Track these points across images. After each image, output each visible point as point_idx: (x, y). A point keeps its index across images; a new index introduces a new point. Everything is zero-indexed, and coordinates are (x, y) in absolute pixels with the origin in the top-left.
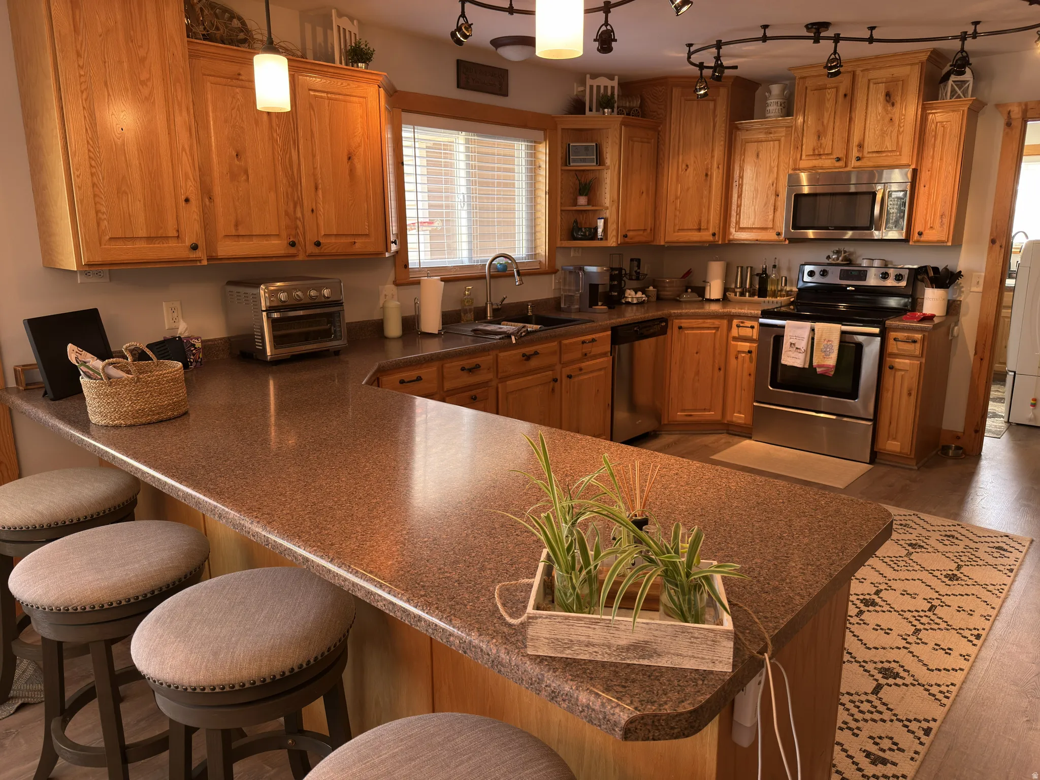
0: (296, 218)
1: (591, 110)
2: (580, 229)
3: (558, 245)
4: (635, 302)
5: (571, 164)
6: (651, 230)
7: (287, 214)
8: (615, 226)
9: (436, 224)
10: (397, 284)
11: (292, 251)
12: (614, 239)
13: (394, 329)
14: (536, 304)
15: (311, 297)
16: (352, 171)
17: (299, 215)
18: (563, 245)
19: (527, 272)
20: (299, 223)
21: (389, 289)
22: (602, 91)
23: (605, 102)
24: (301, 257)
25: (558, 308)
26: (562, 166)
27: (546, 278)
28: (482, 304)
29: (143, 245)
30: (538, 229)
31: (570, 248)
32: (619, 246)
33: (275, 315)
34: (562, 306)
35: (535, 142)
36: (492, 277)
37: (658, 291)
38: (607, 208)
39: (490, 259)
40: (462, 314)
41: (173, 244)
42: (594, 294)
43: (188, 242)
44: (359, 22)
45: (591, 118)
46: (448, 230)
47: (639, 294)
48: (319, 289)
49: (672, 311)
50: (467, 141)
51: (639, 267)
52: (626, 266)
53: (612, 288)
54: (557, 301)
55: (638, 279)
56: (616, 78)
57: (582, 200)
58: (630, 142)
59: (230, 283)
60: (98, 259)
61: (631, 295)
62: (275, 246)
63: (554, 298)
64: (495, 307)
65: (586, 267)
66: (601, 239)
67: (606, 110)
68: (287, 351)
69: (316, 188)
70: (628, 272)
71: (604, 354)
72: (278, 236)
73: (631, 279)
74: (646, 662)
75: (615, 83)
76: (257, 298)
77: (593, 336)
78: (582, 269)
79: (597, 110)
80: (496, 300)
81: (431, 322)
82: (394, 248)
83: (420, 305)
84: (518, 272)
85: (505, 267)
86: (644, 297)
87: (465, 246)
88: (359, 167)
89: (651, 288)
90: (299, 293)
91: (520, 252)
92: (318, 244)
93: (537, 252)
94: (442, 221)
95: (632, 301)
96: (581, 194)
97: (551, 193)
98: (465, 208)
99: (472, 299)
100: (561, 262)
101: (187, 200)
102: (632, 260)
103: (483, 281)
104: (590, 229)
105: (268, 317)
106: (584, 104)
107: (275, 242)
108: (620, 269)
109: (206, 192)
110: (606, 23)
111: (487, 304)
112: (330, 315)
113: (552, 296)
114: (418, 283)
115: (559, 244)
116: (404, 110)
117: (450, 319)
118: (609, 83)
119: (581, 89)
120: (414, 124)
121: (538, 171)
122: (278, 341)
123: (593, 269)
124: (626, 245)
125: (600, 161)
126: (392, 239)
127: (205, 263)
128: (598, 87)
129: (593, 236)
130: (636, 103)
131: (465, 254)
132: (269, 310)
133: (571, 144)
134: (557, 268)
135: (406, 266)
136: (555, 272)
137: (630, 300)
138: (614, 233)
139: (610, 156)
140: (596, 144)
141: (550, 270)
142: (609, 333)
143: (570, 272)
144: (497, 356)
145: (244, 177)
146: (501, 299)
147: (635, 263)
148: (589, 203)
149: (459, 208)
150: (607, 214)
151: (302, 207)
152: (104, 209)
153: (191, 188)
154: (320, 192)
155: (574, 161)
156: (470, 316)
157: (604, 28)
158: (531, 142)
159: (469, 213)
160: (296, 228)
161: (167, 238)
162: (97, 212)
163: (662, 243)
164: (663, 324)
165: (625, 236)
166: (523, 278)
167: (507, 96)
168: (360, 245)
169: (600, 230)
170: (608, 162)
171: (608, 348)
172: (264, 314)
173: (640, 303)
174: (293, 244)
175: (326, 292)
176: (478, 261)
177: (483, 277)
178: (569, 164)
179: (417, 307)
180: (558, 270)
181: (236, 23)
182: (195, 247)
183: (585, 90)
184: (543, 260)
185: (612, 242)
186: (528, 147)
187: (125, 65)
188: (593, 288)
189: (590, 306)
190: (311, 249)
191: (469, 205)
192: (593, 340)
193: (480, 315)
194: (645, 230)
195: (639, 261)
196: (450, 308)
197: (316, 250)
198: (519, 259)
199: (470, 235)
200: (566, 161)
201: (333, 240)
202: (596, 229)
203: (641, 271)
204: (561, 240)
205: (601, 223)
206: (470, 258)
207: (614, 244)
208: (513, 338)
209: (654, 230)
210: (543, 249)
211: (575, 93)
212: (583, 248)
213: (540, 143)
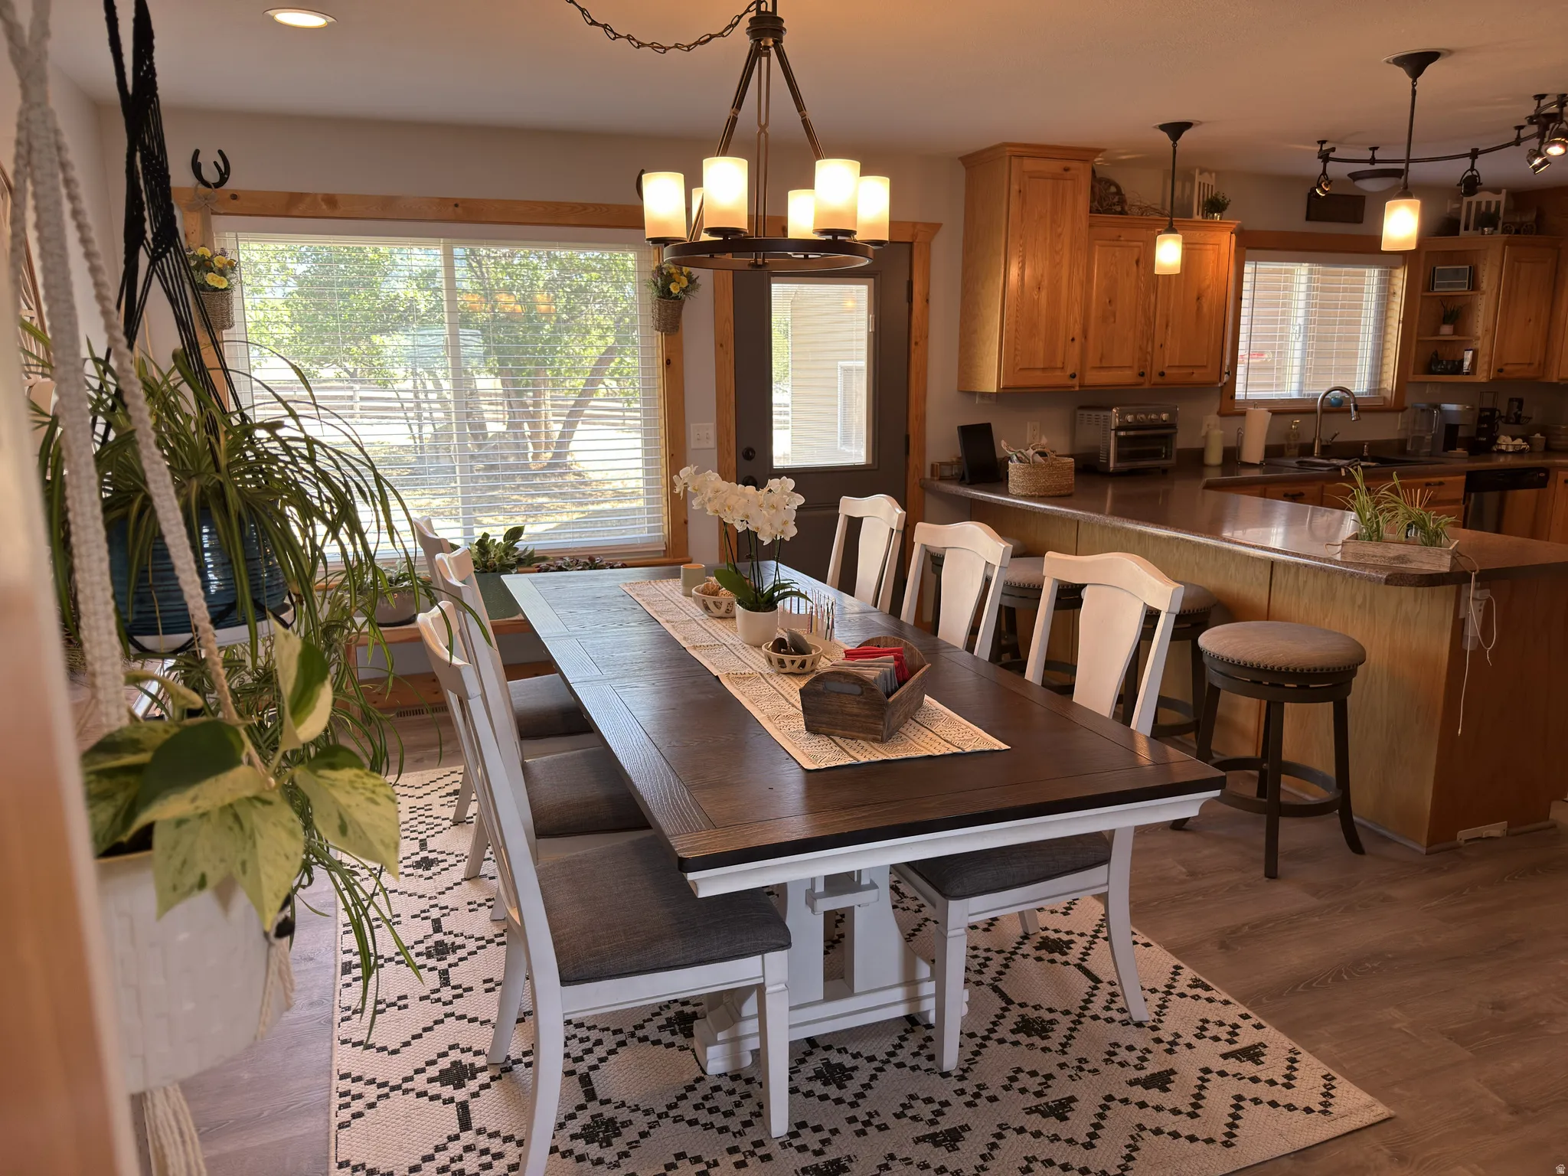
0: (1147, 352)
1: (1466, 228)
2: (1441, 362)
3: (1410, 380)
4: (1511, 450)
5: (1435, 290)
6: (1540, 364)
7: (1140, 348)
8: (1487, 359)
9: (1266, 356)
10: (1221, 414)
11: (1141, 380)
12: (1485, 374)
13: (1214, 457)
14: (1373, 445)
15: (1151, 419)
16: (1199, 309)
17: (1150, 349)
18: (1417, 380)
19: (1366, 408)
20: (1149, 358)
21: (1213, 419)
22: (1483, 208)
23: (1487, 219)
24: (1146, 386)
25: (1403, 451)
26: (1423, 291)
27: (1391, 416)
28: (1310, 441)
29: (1038, 373)
30: (1386, 361)
31: (1426, 383)
32: (1492, 382)
33: (1122, 433)
34: (1409, 448)
35: (1391, 268)
36: (1324, 411)
37: (1547, 440)
38: (1478, 338)
39: (1323, 393)
40: (1286, 449)
41: (1058, 373)
42: (1451, 435)
43: (1069, 372)
44: (1217, 173)
45: (1467, 237)
46: (1279, 362)
47: (1519, 441)
48: (1158, 413)
49: (1557, 461)
50: (1311, 272)
51: (1520, 408)
52: (1503, 408)
53: (1480, 432)
54: (1402, 443)
55: (1517, 422)
56: (1504, 191)
57: (1447, 329)
58: (1516, 264)
59: (1082, 408)
60: (1011, 384)
61: (1505, 442)
62: (1127, 376)
63: (1399, 440)
64: (1324, 443)
65: (1442, 405)
66: (1467, 374)
67: (1486, 229)
68: (1126, 465)
69: (1167, 326)
70: (1504, 413)
71: (1455, 502)
72: (1130, 367)
73: (1507, 422)
74: (1404, 566)
75: (1502, 197)
76: (1107, 420)
77: (1441, 479)
78: (1437, 407)
79: (1475, 229)
80: (1326, 436)
81: (1254, 452)
82: (1226, 378)
83: (1243, 436)
84: (1356, 407)
85: (1340, 402)
86: (1525, 446)
87: (1296, 378)
88: (1205, 308)
89: (1538, 435)
90: (1143, 416)
91: (1360, 385)
92: (1162, 374)
93: (1382, 386)
94: (1274, 353)
95: (1507, 448)
96: (1444, 323)
97: (1406, 322)
98: (1301, 339)
99: (1299, 435)
100: (1411, 399)
101: (1073, 340)
102: (1511, 400)
103: (1312, 416)
104: (1454, 361)
105: (1116, 435)
106: (1459, 222)
107: (1128, 372)
108: (1493, 411)
109: (1085, 334)
110: (1472, 169)
111: (1314, 440)
112: (1165, 437)
113: (1396, 437)
114: (1243, 414)
115: (1411, 378)
116: (1248, 248)
117: (1273, 452)
118: (1493, 198)
119: (1457, 206)
120: (1256, 260)
121: (1392, 298)
122: (1120, 457)
123: (1453, 407)
124: (1500, 381)
125: (1474, 285)
126: (1226, 371)
127: (1077, 389)
128: (1479, 204)
129: (1457, 369)
130: (1530, 217)
131: (1295, 387)
132: (1118, 429)
133: (1437, 268)
134: (1406, 405)
135: (1233, 396)
136: (1403, 409)
137: (1503, 447)
138: (1486, 367)
139: (1488, 278)
140: (1470, 267)
141: (1396, 406)
142: (1464, 477)
143: (1423, 410)
144: (1323, 487)
145: (1112, 320)
146: (1332, 435)
147: (1516, 404)
148: (1455, 332)
149: (1293, 339)
150: (1478, 345)
151: (1153, 342)
152: (1019, 347)
153: (1076, 330)
154: (1170, 329)
155: (1439, 286)
156: (1296, 451)
157: (1469, 173)
158: (1387, 268)
159: (1304, 344)
160: (1146, 360)
161: (1056, 368)
162: (1016, 349)
163: (1555, 380)
164: (1542, 475)
165: (1501, 371)
166: (1362, 416)
167: (1361, 222)
168: (1197, 376)
169: (1467, 364)
170: (1484, 286)
171: (1459, 494)
172: (1113, 433)
173: (1519, 452)
174: (1142, 375)
175: (1164, 416)
176: (1309, 395)
177: (1314, 411)
178: (1433, 289)
179: (1240, 438)
180: (1406, 408)
181: (1113, 189)
182: (1073, 376)
183: (1461, 208)
184: (1388, 396)
185: (1481, 377)
186: (1381, 274)
187: (1048, 241)
188: (1451, 430)
189: (1445, 450)
190: (1156, 379)
191: (1305, 336)
192: (1441, 484)
193: (1306, 450)
194: (1530, 364)
195: (1521, 402)
196: (1273, 442)
197: (1159, 380)
198: (1359, 394)
199: (1302, 367)
200: (1430, 286)
201: (1174, 371)
202: (1462, 361)
203: (1524, 413)
204: (1414, 374)
205: (1468, 355)
206: (1300, 391)
207: (1484, 380)
208: (1343, 471)
209: (1545, 365)
210: (1390, 382)
211: (1448, 211)
212: (1443, 383)
213: (1397, 268)
